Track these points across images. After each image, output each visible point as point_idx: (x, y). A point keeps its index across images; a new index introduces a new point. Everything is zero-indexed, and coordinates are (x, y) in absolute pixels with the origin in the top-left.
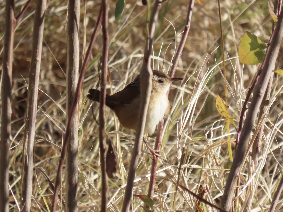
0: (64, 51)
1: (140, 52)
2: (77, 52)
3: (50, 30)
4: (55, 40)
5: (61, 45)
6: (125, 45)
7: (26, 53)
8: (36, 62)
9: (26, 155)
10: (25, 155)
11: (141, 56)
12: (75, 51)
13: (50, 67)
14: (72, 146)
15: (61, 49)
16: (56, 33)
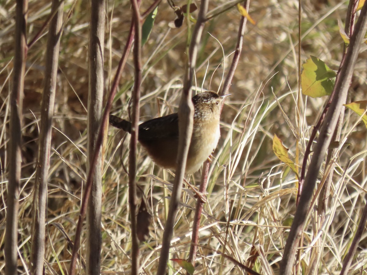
0: (82, 80)
1: (178, 82)
2: (100, 81)
3: (65, 53)
4: (71, 66)
5: (80, 71)
6: (159, 73)
7: (35, 82)
8: (50, 95)
9: (37, 210)
10: (35, 210)
11: (180, 86)
12: (98, 81)
13: (66, 99)
14: (94, 199)
15: (79, 77)
16: (72, 57)
